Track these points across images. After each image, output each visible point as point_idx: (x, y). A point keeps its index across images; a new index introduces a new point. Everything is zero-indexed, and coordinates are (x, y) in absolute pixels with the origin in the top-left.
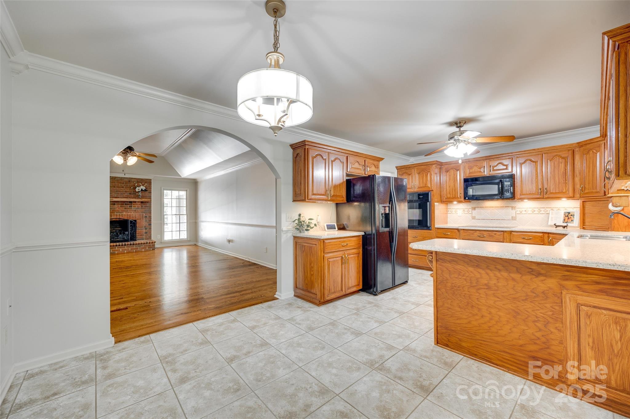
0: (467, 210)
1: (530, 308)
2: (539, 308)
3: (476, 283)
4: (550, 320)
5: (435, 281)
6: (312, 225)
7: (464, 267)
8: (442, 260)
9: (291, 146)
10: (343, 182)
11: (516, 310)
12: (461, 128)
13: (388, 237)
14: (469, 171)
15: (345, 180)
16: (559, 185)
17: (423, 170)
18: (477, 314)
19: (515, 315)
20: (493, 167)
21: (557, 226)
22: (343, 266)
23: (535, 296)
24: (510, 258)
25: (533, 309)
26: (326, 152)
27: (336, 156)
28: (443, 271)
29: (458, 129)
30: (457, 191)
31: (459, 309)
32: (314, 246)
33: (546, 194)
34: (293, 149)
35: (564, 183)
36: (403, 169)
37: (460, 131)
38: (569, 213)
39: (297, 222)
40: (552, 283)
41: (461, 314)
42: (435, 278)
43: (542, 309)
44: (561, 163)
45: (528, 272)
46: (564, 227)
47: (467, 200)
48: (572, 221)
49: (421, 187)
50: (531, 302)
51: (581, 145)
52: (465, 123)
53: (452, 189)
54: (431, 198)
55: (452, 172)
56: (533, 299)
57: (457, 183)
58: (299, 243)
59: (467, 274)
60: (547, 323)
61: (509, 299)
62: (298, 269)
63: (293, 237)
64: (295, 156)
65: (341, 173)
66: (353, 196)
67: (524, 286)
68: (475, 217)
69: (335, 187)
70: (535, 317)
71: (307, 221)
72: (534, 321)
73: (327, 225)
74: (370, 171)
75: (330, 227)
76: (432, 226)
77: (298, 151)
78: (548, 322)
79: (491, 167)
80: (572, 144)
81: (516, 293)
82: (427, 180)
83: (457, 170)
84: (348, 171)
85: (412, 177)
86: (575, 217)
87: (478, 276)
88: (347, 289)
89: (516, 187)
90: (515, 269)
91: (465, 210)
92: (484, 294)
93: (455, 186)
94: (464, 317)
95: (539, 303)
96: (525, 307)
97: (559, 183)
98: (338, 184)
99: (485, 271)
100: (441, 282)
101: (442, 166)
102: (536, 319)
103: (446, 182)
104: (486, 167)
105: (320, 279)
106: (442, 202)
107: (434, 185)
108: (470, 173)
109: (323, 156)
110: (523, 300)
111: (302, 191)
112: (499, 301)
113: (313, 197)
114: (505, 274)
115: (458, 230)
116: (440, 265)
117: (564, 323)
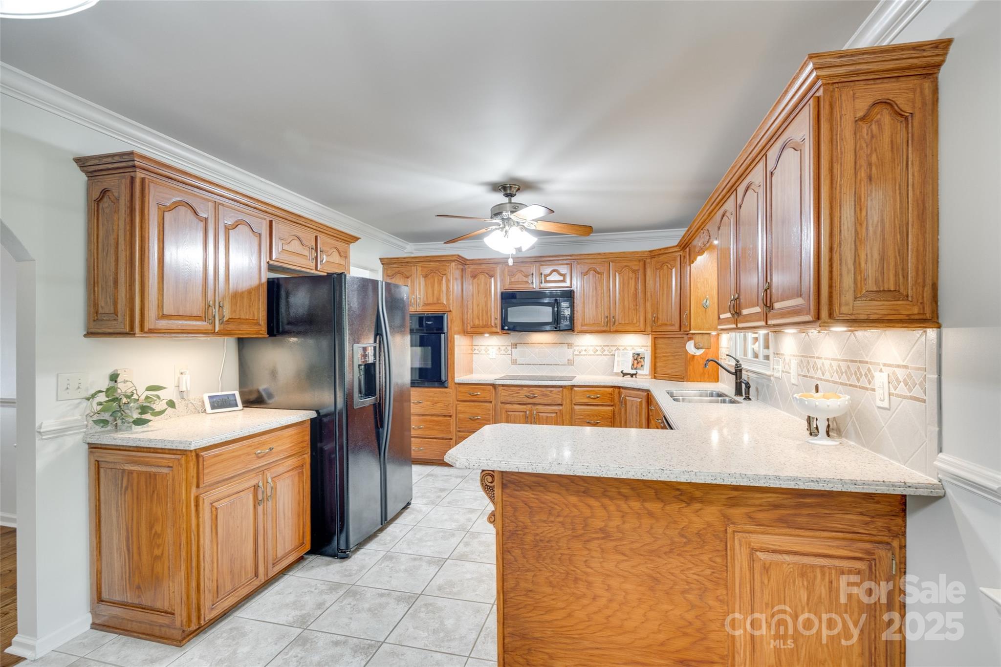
0: (505, 347)
1: (677, 567)
2: (691, 565)
3: (583, 528)
4: (709, 585)
5: (500, 532)
6: (158, 406)
7: (559, 496)
8: (514, 483)
9: (82, 162)
10: (260, 285)
11: (654, 575)
12: (512, 198)
13: (373, 417)
14: (510, 279)
15: (264, 280)
16: (629, 312)
17: (434, 271)
18: (584, 596)
19: (652, 584)
20: (546, 276)
21: (624, 374)
22: (260, 509)
23: (685, 544)
24: (659, 479)
25: (682, 568)
26: (208, 200)
27: (241, 217)
28: (515, 509)
29: (507, 198)
30: (491, 314)
31: (549, 590)
32: (165, 470)
33: (614, 324)
34: (87, 173)
35: (634, 309)
36: (395, 266)
37: (510, 202)
38: (638, 355)
39: (102, 398)
40: (711, 514)
41: (553, 599)
42: (500, 526)
43: (697, 565)
44: (632, 279)
45: (675, 497)
46: (632, 375)
47: (505, 332)
48: (642, 366)
49: (429, 304)
50: (678, 555)
51: (654, 254)
52: (519, 189)
53: (483, 311)
54: (447, 327)
55: (482, 278)
56: (682, 549)
57: (491, 300)
58: (111, 466)
59: (566, 512)
60: (704, 592)
61: (642, 555)
62: (104, 544)
63: (87, 446)
64: (96, 195)
65: (254, 260)
66: (285, 321)
67: (667, 526)
68: (516, 360)
69: (237, 297)
70: (685, 583)
71: (142, 393)
72: (683, 592)
73: (210, 397)
74: (328, 264)
75: (221, 403)
76: (450, 380)
77: (109, 182)
78: (706, 589)
79: (543, 276)
80: (644, 252)
81: (654, 541)
82: (440, 291)
83: (491, 276)
84: (274, 258)
85: (413, 282)
86: (646, 360)
87: (587, 512)
88: (270, 566)
89: (575, 312)
90: (652, 492)
91: (501, 347)
92: (599, 549)
93: (486, 305)
94: (560, 604)
95: (690, 555)
96: (669, 566)
97: (629, 309)
98: (244, 289)
99: (600, 502)
100: (513, 534)
101: (466, 267)
102: (687, 587)
103: (473, 295)
104: (534, 274)
105: (183, 567)
106: (465, 332)
107: (453, 301)
108: (511, 283)
109: (198, 210)
110: (665, 553)
111: (119, 306)
112: (626, 561)
113: (163, 324)
114: (636, 505)
115: (494, 386)
116: (511, 496)
117: (729, 586)
